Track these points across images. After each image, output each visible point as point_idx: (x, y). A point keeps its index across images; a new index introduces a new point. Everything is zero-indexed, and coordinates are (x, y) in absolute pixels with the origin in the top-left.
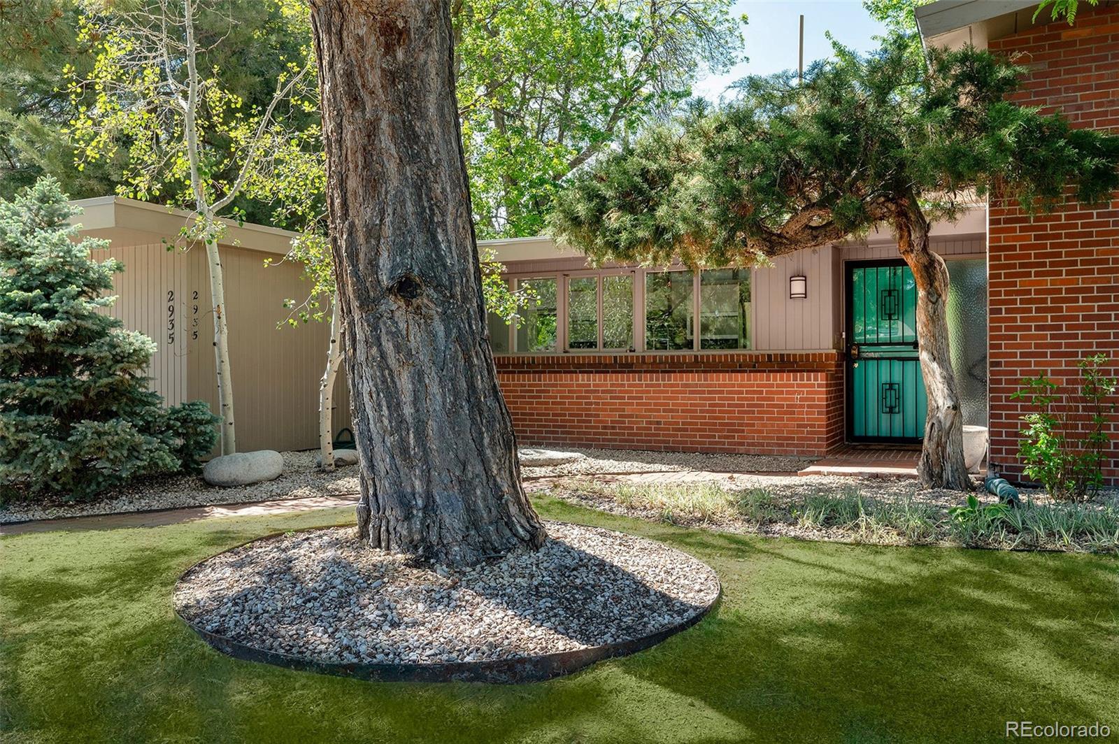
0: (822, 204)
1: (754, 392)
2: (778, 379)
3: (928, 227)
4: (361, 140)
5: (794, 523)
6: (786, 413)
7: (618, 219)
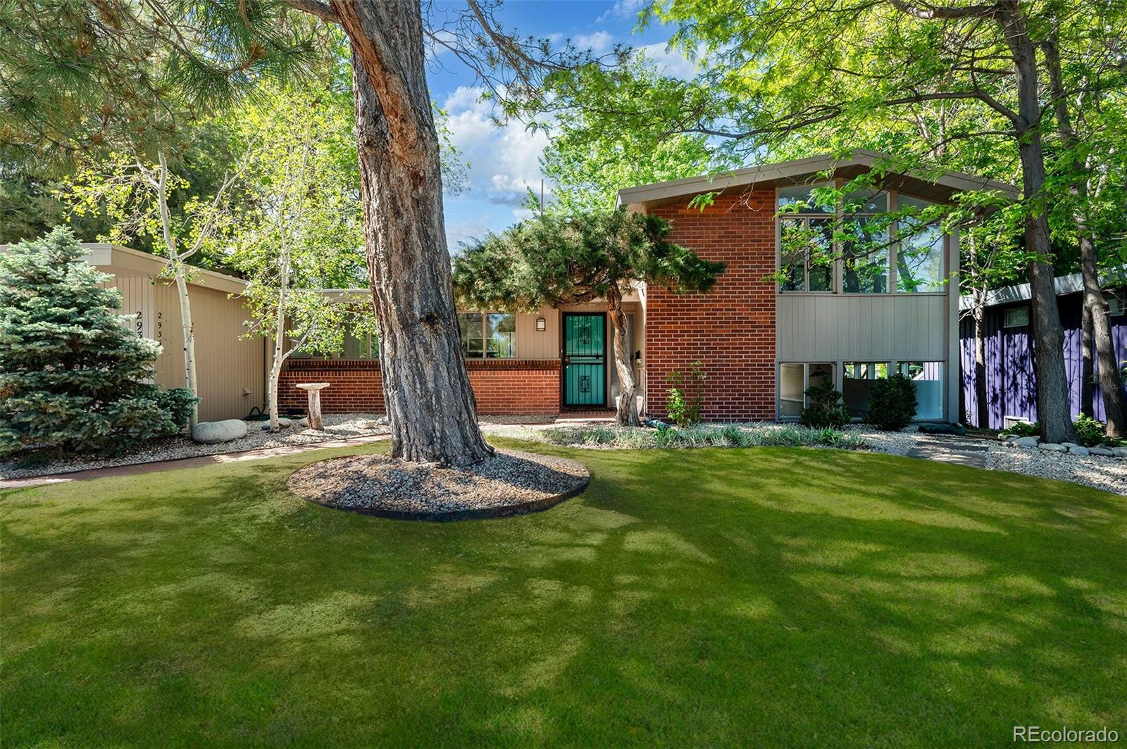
0: (582, 284)
1: (521, 381)
2: (534, 374)
3: (621, 299)
4: (400, 236)
5: (584, 442)
6: (538, 392)
7: (484, 285)
